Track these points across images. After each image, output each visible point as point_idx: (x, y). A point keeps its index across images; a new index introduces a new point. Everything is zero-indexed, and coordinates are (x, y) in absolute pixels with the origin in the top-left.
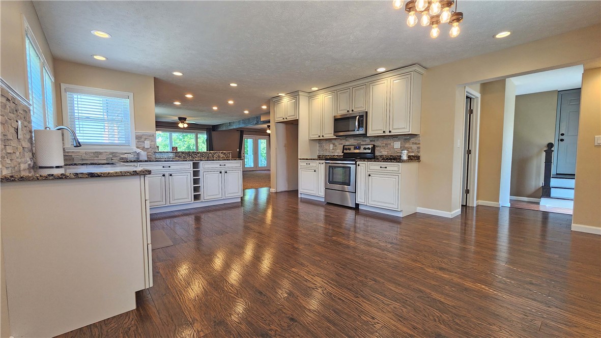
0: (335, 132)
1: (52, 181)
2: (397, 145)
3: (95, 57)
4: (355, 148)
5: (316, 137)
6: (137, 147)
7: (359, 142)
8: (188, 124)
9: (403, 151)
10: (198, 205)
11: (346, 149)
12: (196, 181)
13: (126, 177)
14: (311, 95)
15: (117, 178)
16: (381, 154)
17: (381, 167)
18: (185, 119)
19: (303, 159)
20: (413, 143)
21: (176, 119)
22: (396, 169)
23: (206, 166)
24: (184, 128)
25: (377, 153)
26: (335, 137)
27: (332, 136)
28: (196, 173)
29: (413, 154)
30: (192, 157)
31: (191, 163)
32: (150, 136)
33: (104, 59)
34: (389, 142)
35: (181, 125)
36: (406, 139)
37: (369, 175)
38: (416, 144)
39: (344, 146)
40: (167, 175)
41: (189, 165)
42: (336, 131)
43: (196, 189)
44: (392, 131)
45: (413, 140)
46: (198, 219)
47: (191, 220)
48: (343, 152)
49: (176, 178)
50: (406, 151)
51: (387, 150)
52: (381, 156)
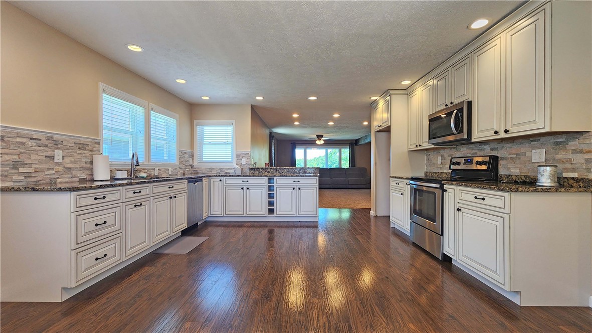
0: (430, 138)
1: (13, 192)
2: (538, 155)
3: (203, 98)
4: (467, 162)
5: (414, 148)
6: (237, 164)
7: (474, 152)
8: (323, 140)
9: (542, 168)
10: (272, 218)
11: (453, 164)
12: (271, 196)
13: (53, 192)
14: (408, 91)
15: (48, 192)
16: (507, 173)
17: (476, 198)
18: (322, 136)
19: (396, 177)
20: (575, 151)
21: (315, 137)
22: (499, 203)
23: (280, 182)
24: (321, 145)
25: (502, 171)
26: (433, 146)
27: (427, 145)
28: (270, 188)
29: (575, 175)
30: (279, 172)
31: (266, 178)
32: (246, 154)
33: (208, 98)
34: (523, 150)
35: (318, 142)
36: (557, 143)
37: (459, 210)
38: (581, 152)
39: (452, 159)
40: (245, 188)
41: (264, 181)
42: (432, 136)
43: (271, 204)
44: (512, 130)
45: (574, 144)
46: (271, 232)
47: (265, 232)
48: (450, 169)
49: (252, 191)
50: (548, 168)
51: (519, 166)
52: (508, 176)
